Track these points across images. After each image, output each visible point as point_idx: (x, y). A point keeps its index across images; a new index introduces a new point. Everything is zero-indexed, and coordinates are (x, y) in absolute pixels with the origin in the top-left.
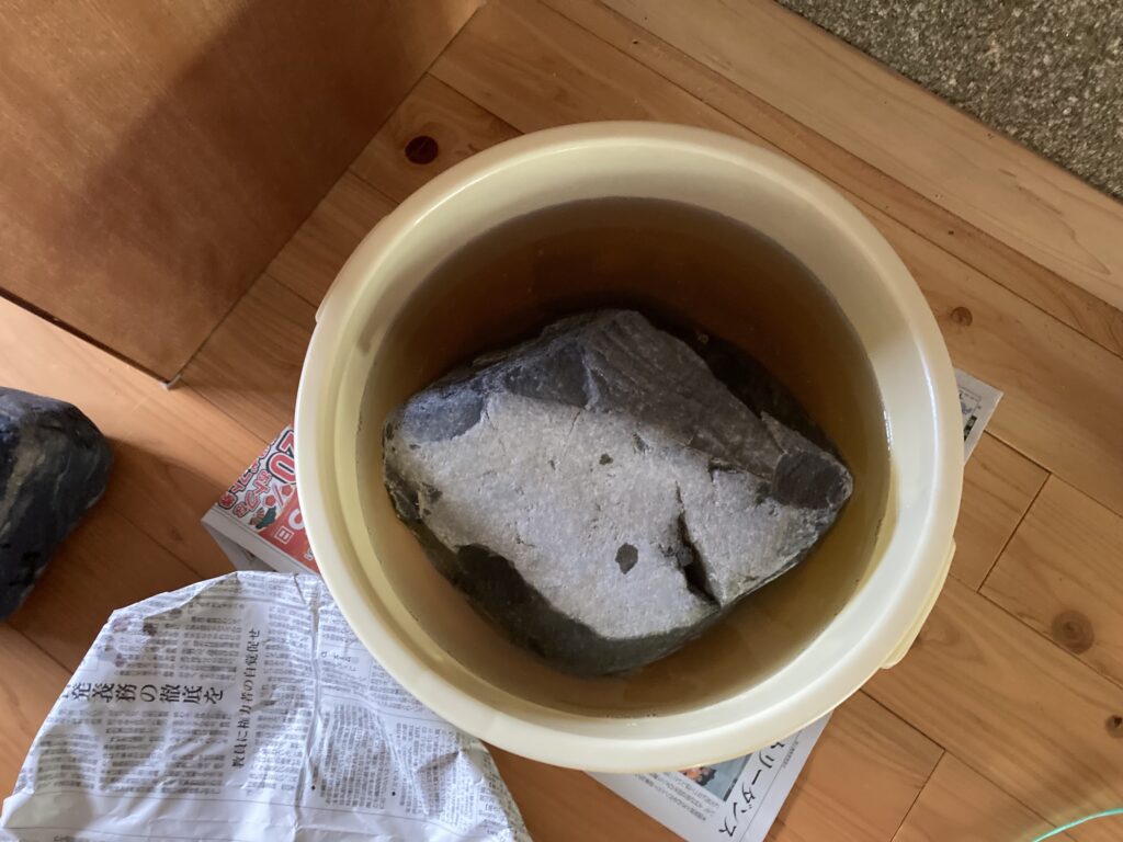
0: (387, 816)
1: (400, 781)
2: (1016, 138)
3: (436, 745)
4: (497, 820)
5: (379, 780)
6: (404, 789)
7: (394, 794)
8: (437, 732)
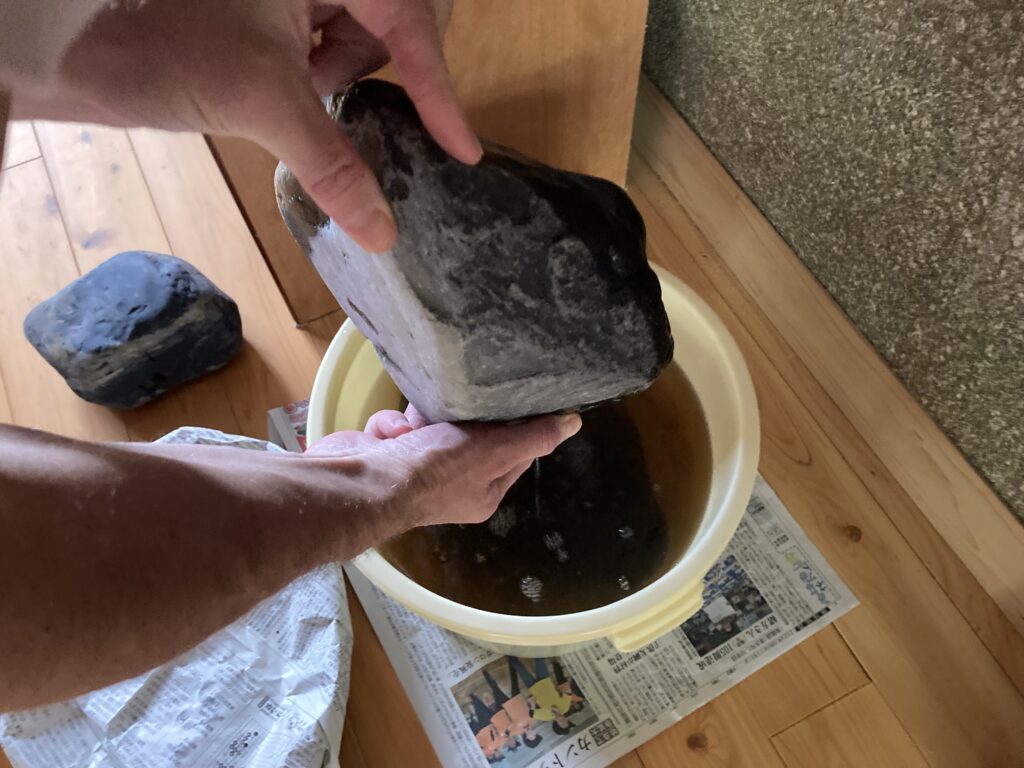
0: (265, 644)
1: (286, 626)
2: (926, 408)
3: (322, 608)
4: (331, 675)
5: (275, 617)
6: (286, 633)
7: (278, 632)
8: (328, 600)
